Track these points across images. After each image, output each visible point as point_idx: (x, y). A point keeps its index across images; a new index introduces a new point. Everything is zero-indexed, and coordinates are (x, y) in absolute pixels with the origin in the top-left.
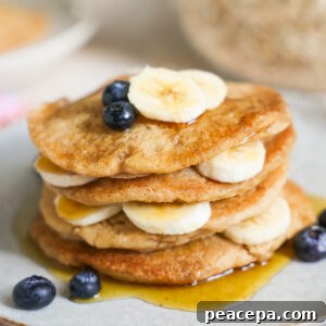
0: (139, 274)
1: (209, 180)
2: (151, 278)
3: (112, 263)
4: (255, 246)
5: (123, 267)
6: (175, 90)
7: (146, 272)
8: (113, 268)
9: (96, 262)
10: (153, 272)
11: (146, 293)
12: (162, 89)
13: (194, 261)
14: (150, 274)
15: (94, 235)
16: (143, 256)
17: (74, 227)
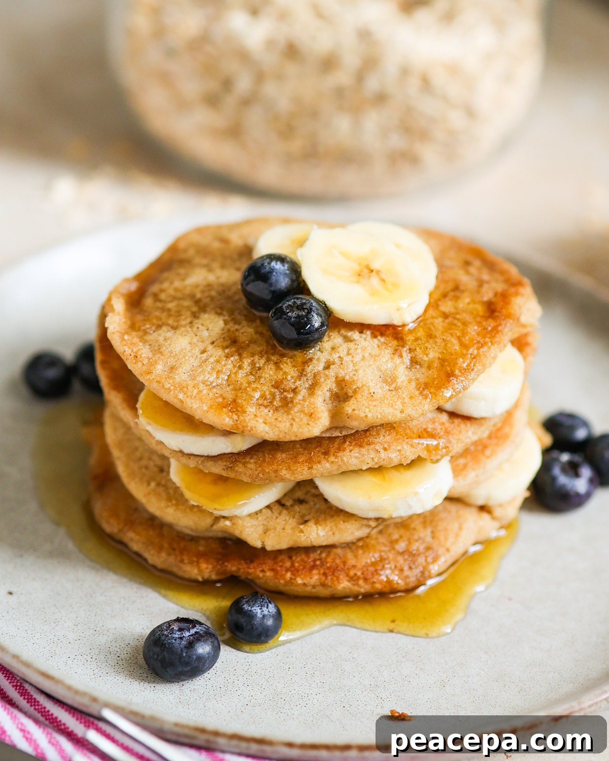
0: (344, 585)
1: (453, 415)
2: (364, 587)
3: (295, 571)
4: (501, 505)
5: (315, 577)
6: (375, 265)
7: (353, 579)
8: (299, 581)
9: (263, 574)
10: (366, 580)
11: (354, 613)
12: (356, 267)
13: (422, 548)
14: (361, 582)
15: (260, 529)
16: (339, 551)
17: (217, 519)
